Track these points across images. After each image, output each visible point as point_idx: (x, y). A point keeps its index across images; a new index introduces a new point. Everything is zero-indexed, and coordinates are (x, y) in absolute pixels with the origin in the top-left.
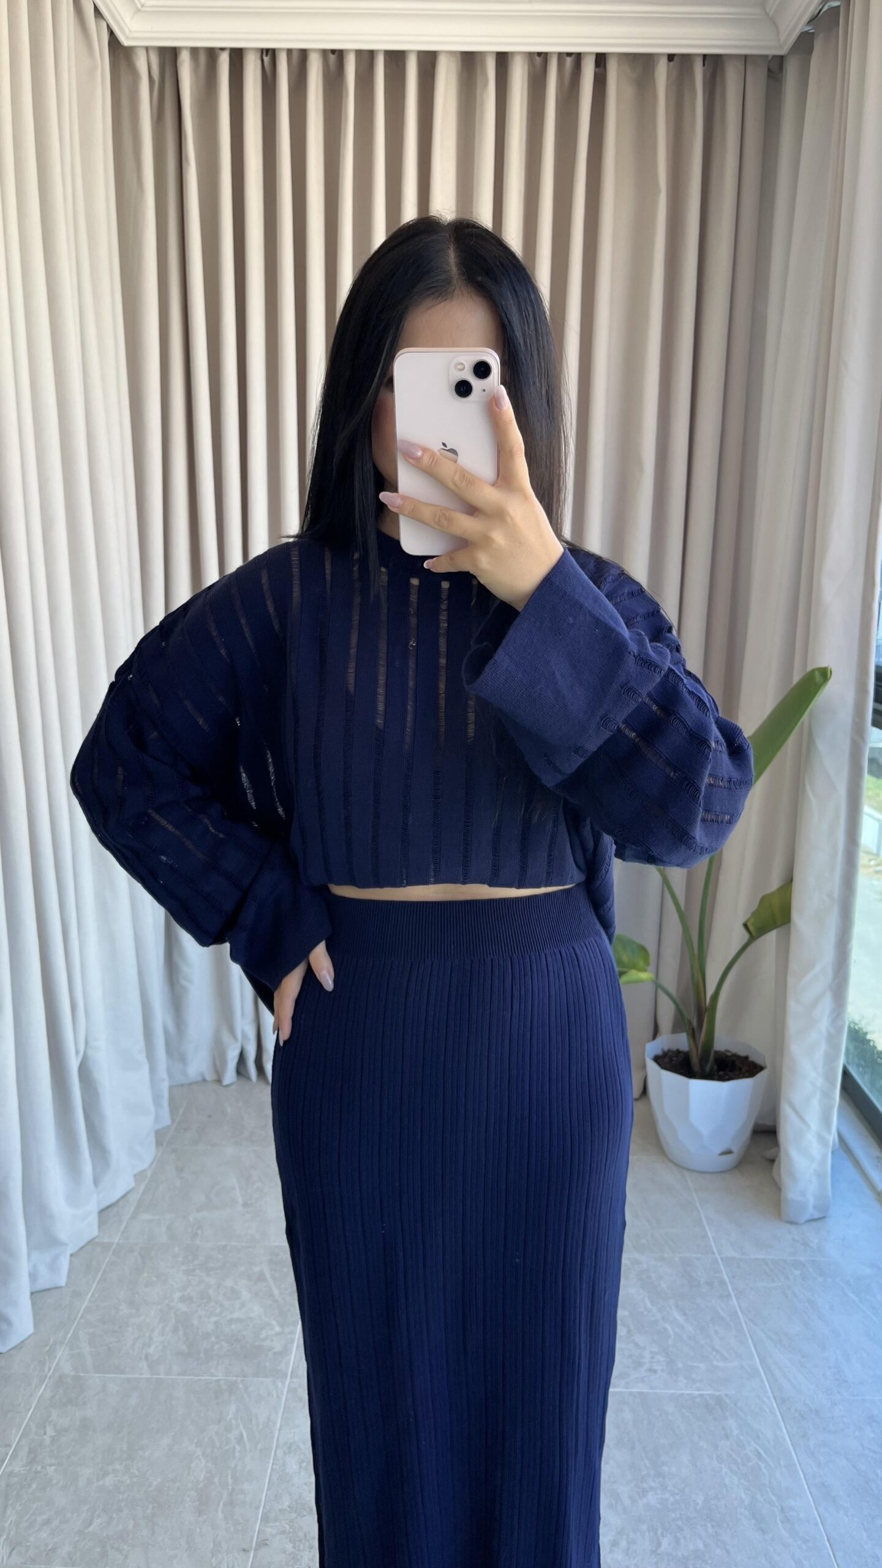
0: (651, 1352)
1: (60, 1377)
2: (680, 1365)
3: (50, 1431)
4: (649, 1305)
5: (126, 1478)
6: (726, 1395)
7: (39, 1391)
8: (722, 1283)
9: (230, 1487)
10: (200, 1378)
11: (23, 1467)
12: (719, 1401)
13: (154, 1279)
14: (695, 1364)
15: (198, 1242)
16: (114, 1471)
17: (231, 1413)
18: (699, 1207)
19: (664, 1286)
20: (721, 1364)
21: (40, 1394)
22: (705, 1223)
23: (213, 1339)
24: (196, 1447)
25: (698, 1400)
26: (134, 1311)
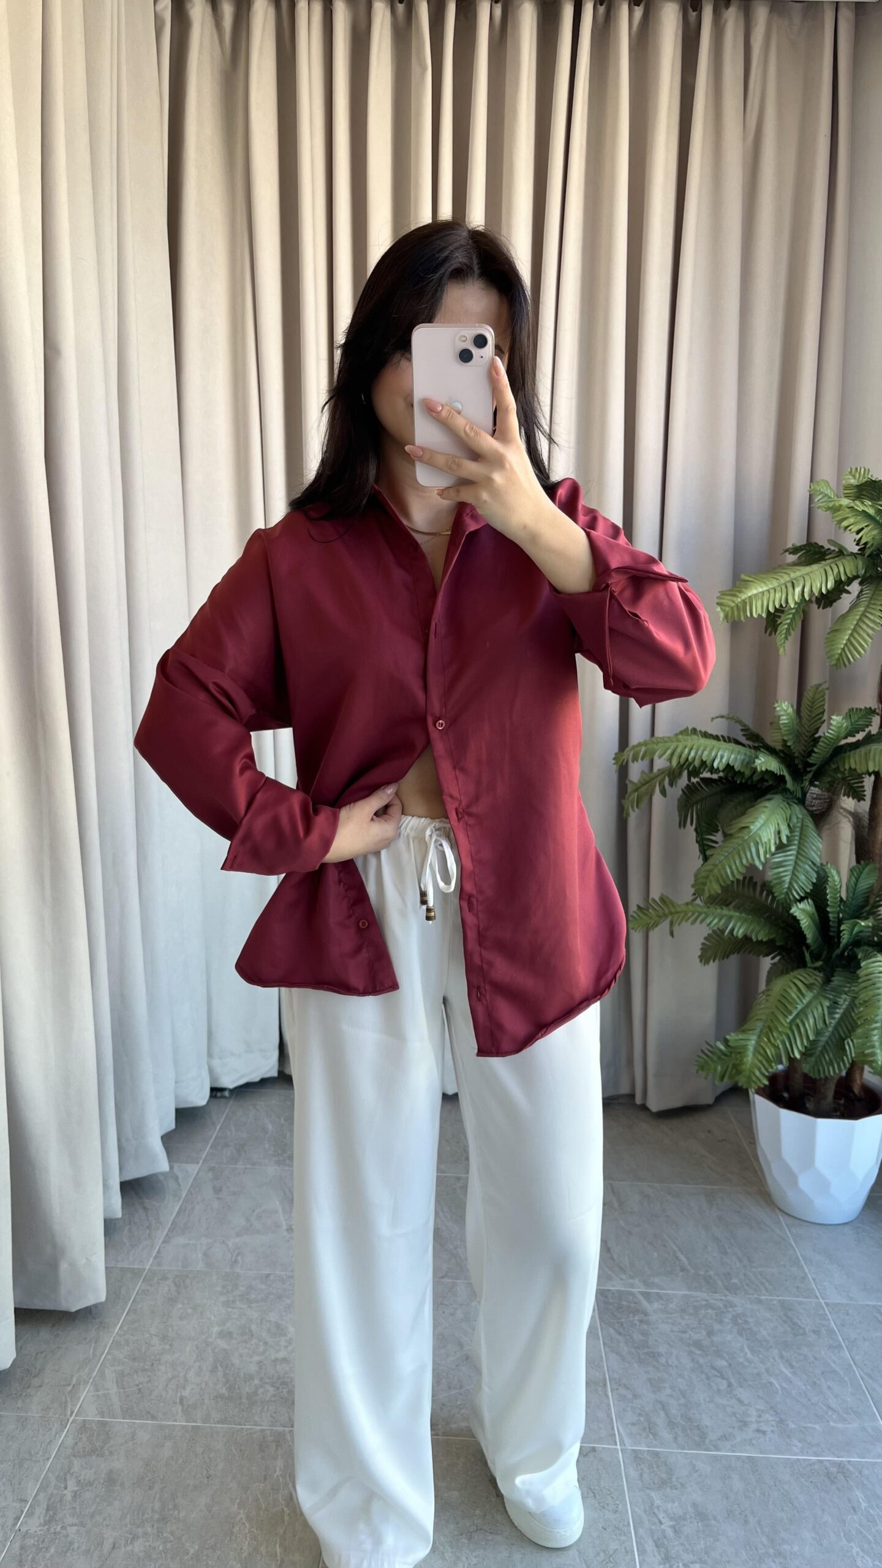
0: (757, 1410)
1: (84, 1421)
2: (794, 1426)
3: (72, 1485)
4: (749, 1355)
5: (158, 1543)
6: (849, 1461)
7: (61, 1437)
8: (831, 1332)
9: (279, 1558)
10: (243, 1427)
11: (39, 1526)
12: (840, 1465)
13: (190, 1311)
14: (810, 1425)
15: (239, 1271)
16: (145, 1534)
17: (278, 1469)
18: (794, 1245)
19: (764, 1333)
20: (840, 1426)
21: (60, 1442)
22: (803, 1263)
23: (256, 1382)
24: (238, 1506)
25: (816, 1467)
26: (167, 1347)
